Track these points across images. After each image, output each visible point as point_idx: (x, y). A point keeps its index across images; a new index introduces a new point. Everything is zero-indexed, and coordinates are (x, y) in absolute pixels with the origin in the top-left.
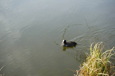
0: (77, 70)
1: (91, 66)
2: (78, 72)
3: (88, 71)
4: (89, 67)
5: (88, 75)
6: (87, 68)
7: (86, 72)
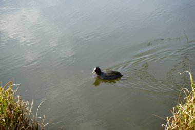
0: (167, 117)
1: (192, 112)
2: (168, 121)
3: (186, 120)
4: (189, 113)
5: (187, 126)
6: (185, 114)
7: (183, 120)
